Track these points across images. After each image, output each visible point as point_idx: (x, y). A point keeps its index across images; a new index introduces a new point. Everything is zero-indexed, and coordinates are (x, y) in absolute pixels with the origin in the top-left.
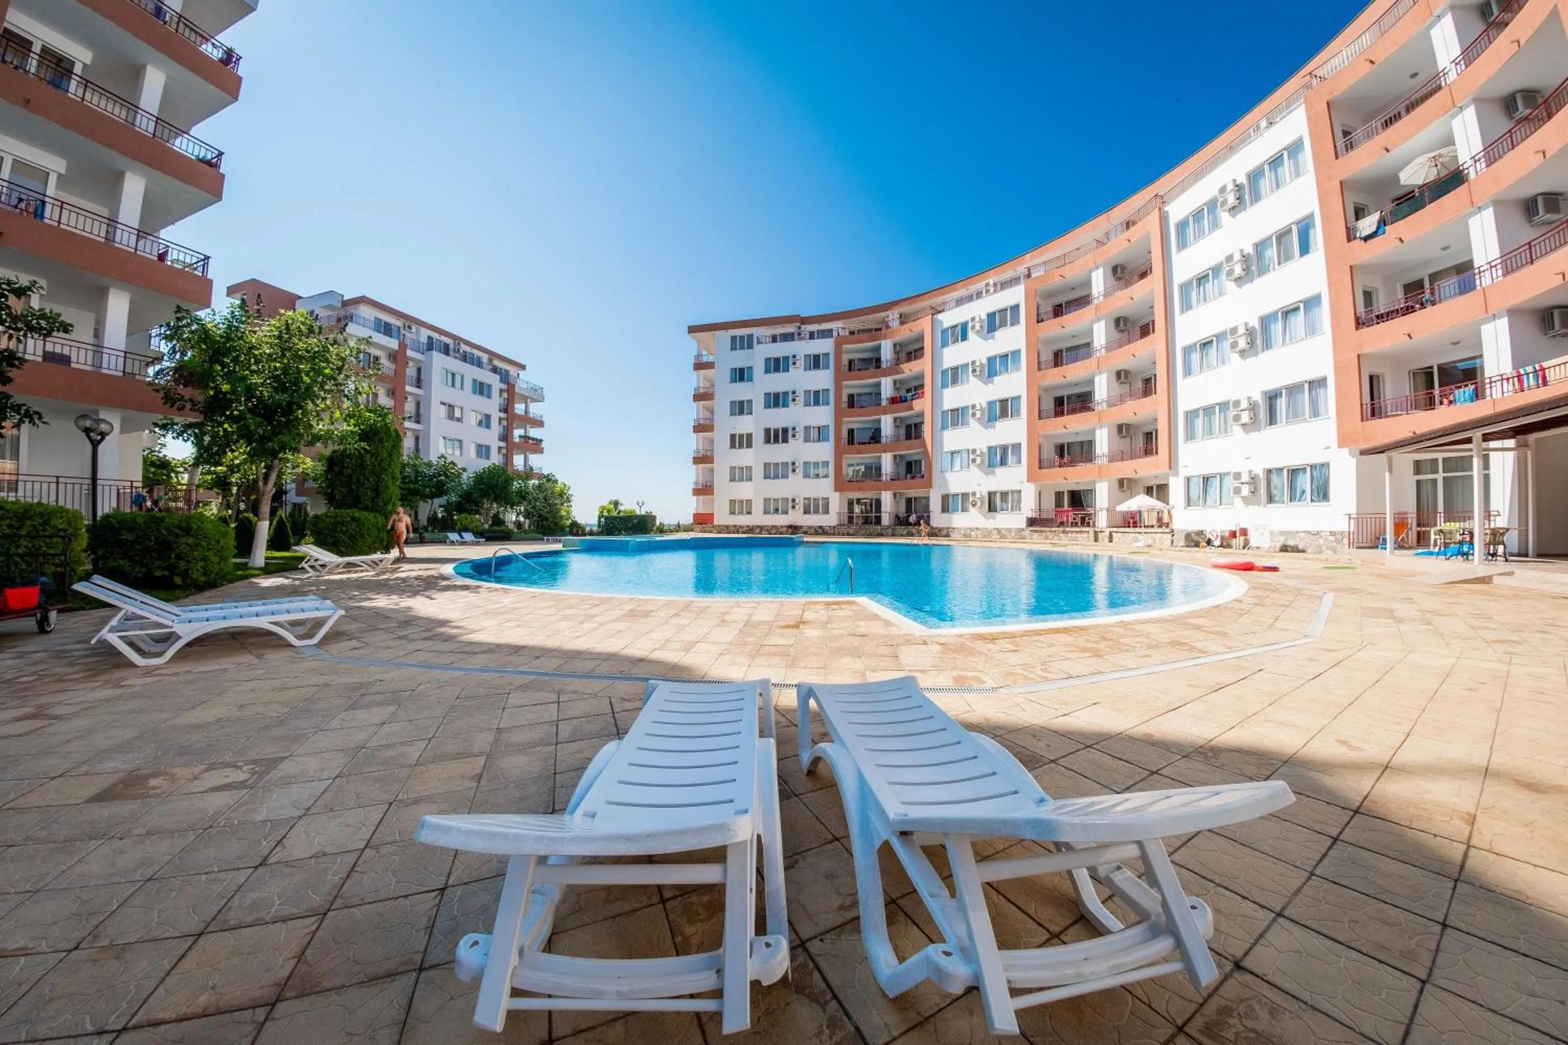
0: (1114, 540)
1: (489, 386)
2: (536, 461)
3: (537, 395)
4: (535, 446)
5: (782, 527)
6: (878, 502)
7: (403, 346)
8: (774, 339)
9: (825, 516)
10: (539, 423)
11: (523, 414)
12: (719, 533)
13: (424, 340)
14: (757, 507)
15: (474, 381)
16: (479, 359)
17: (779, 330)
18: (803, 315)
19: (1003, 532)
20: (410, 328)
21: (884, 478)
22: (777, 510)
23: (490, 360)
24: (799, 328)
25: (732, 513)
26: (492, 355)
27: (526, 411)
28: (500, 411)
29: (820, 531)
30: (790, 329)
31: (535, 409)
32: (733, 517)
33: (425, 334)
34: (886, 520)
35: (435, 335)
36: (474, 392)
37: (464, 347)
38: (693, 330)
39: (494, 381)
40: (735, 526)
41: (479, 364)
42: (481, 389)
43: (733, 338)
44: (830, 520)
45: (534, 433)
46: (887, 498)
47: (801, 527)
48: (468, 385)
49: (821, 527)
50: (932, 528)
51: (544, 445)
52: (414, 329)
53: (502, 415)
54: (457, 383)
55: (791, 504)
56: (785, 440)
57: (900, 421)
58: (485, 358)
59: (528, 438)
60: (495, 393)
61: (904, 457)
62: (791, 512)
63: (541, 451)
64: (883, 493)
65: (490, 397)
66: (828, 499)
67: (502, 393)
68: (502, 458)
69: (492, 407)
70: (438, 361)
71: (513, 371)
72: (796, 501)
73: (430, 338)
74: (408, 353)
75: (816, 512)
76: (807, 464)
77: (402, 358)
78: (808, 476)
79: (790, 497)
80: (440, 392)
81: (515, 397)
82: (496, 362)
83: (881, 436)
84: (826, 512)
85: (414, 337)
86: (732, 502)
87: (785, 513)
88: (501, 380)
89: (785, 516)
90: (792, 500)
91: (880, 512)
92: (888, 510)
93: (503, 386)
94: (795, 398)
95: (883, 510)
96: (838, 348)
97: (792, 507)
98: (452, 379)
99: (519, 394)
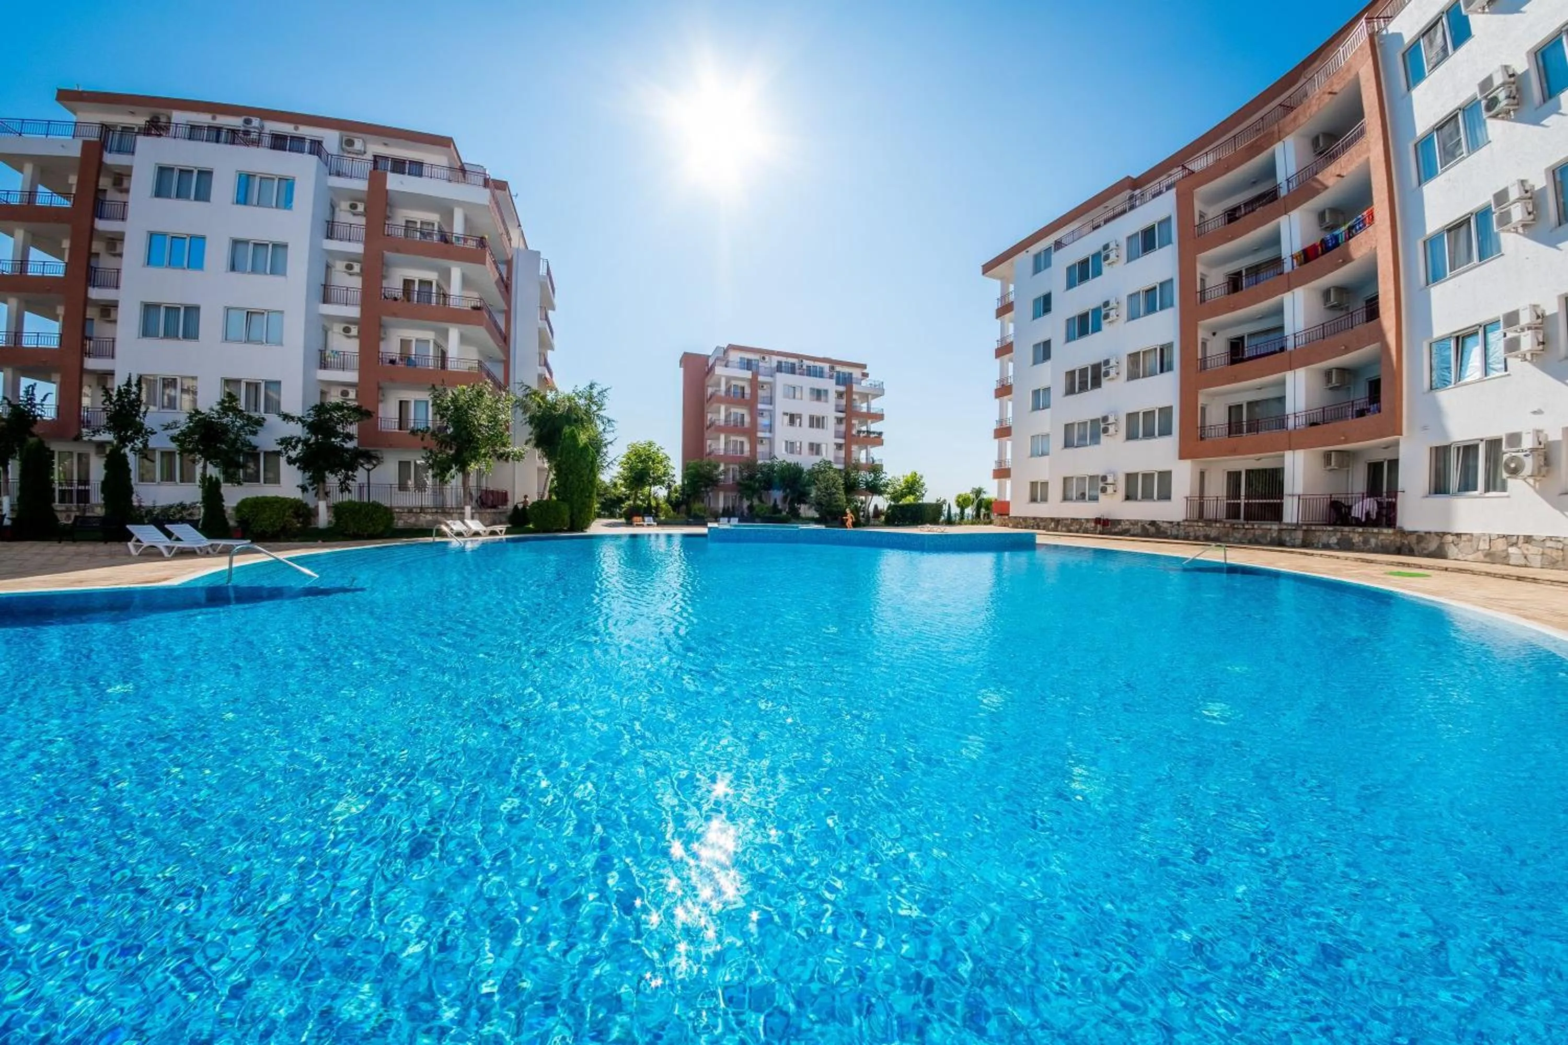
1: (826, 391)
2: (876, 453)
3: (878, 391)
4: (877, 439)
5: (1088, 520)
6: (1277, 472)
7: (755, 375)
9: (1164, 504)
10: (879, 417)
11: (864, 410)
12: (1015, 527)
13: (775, 364)
14: (1055, 492)
15: (812, 390)
16: (822, 369)
20: (764, 359)
21: (1291, 424)
22: (1082, 497)
23: (832, 368)
24: (1131, 197)
25: (1033, 500)
26: (833, 363)
27: (868, 408)
28: (837, 411)
29: (1152, 529)
31: (876, 405)
32: (1033, 505)
33: (775, 359)
34: (1291, 512)
35: (783, 359)
36: (812, 399)
37: (806, 363)
38: (987, 268)
39: (830, 386)
40: (1034, 518)
41: (821, 375)
42: (819, 394)
43: (1036, 255)
44: (1173, 511)
45: (875, 427)
46: (1298, 465)
47: (1119, 522)
48: (806, 394)
49: (1153, 523)
50: (1403, 533)
51: (884, 437)
52: (767, 359)
53: (842, 415)
54: (798, 394)
55: (1101, 485)
56: (1097, 383)
57: (1326, 293)
58: (826, 366)
59: (869, 432)
60: (832, 396)
61: (1342, 371)
62: (1102, 497)
63: (881, 443)
64: (1288, 455)
65: (826, 401)
66: (1170, 473)
67: (840, 395)
68: (842, 454)
69: (828, 410)
70: (783, 379)
71: (856, 373)
72: (1110, 480)
73: (780, 363)
74: (760, 378)
75: (1147, 496)
76: (1132, 417)
77: (755, 384)
78: (1131, 435)
79: (1101, 474)
80: (783, 405)
81: (855, 397)
82: (838, 368)
83: (1283, 339)
84: (1165, 495)
85: (767, 365)
86: (1033, 485)
87: (1095, 499)
88: (838, 383)
89: (1093, 504)
90: (1104, 478)
91: (1281, 495)
92: (1299, 490)
93: (842, 388)
94: (1112, 313)
95: (1287, 489)
96: (1185, 202)
97: (1104, 490)
98: (793, 392)
99: (857, 393)
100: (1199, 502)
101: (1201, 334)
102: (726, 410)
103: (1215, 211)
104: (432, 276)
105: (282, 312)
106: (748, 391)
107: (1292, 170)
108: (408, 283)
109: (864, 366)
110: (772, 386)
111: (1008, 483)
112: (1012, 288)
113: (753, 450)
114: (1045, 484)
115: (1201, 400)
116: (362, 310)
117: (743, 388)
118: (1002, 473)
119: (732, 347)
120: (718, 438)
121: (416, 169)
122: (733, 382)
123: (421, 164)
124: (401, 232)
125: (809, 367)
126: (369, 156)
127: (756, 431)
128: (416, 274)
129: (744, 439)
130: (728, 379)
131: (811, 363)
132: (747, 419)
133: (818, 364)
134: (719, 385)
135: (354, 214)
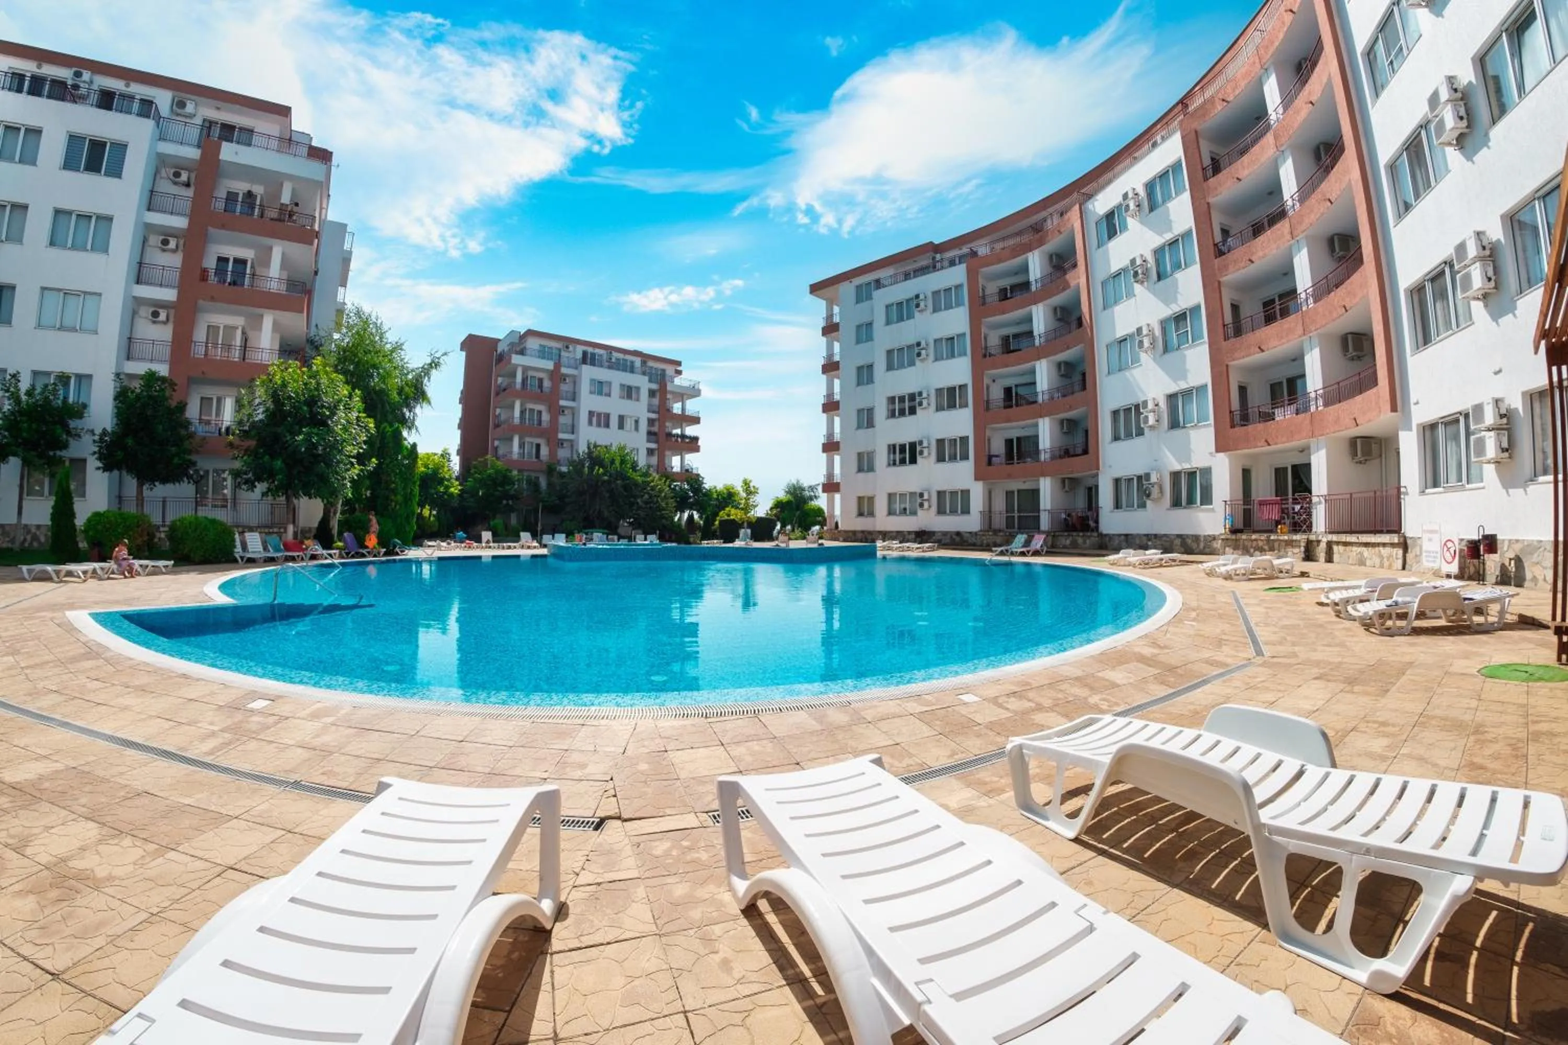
0: (1336, 557)
1: (638, 389)
2: (693, 460)
3: (694, 392)
4: (692, 444)
5: (909, 533)
6: (1035, 493)
7: (558, 365)
8: (907, 276)
9: (965, 518)
10: (695, 420)
11: (680, 413)
12: (845, 541)
13: (579, 355)
14: (881, 506)
15: (622, 386)
16: (632, 362)
17: (910, 267)
18: (936, 242)
19: (1189, 541)
20: (567, 347)
21: (1042, 457)
22: (904, 511)
23: (644, 363)
24: (934, 258)
25: (861, 514)
26: (645, 358)
27: (683, 409)
28: (649, 411)
29: (958, 539)
30: (924, 261)
31: (692, 407)
32: (861, 519)
33: (580, 349)
34: (1045, 523)
35: (590, 350)
36: (622, 397)
37: (616, 355)
38: (816, 289)
39: (643, 383)
40: (863, 532)
41: (632, 370)
42: (629, 392)
43: (859, 288)
44: (971, 523)
45: (690, 431)
46: (1047, 488)
47: (932, 533)
48: (616, 391)
49: (958, 534)
50: (1101, 535)
51: (700, 443)
52: (571, 348)
53: (654, 416)
54: (605, 390)
55: (919, 501)
56: (913, 411)
57: (1059, 365)
58: (638, 361)
59: (683, 436)
60: (644, 394)
61: (1069, 421)
62: (920, 512)
63: (696, 449)
64: (1042, 480)
65: (638, 400)
66: (968, 491)
67: (652, 393)
68: (654, 460)
69: (640, 410)
70: (588, 373)
71: (670, 370)
72: (926, 497)
73: (585, 354)
74: (564, 370)
75: (953, 511)
76: (940, 442)
77: (556, 376)
78: (941, 459)
79: (919, 491)
80: (588, 402)
81: (669, 396)
82: (651, 363)
83: (1036, 394)
84: (966, 511)
85: (571, 355)
86: (860, 499)
87: (914, 513)
88: (650, 381)
89: (912, 519)
90: (921, 495)
91: (1038, 511)
92: (1049, 507)
93: (654, 386)
94: (923, 352)
95: (1042, 507)
96: (972, 275)
97: (921, 505)
98: (600, 388)
99: (672, 393)
100: (988, 514)
101: (986, 381)
102: (522, 405)
103: (992, 289)
104: (247, 254)
105: (100, 295)
106: (547, 384)
107: (1039, 276)
108: (222, 260)
109: (679, 363)
110: (575, 381)
111: (837, 497)
112: (836, 309)
113: (552, 453)
114: (871, 499)
115: (988, 433)
116: (179, 293)
117: (541, 381)
118: (831, 487)
119: (530, 333)
120: (511, 439)
121: (245, 136)
122: (530, 373)
123: (251, 131)
124: (220, 205)
125: (618, 359)
126: (198, 121)
127: (556, 432)
128: (232, 252)
129: (542, 442)
130: (526, 369)
131: (621, 356)
132: (546, 417)
133: (629, 358)
134: (514, 375)
135: (175, 183)
